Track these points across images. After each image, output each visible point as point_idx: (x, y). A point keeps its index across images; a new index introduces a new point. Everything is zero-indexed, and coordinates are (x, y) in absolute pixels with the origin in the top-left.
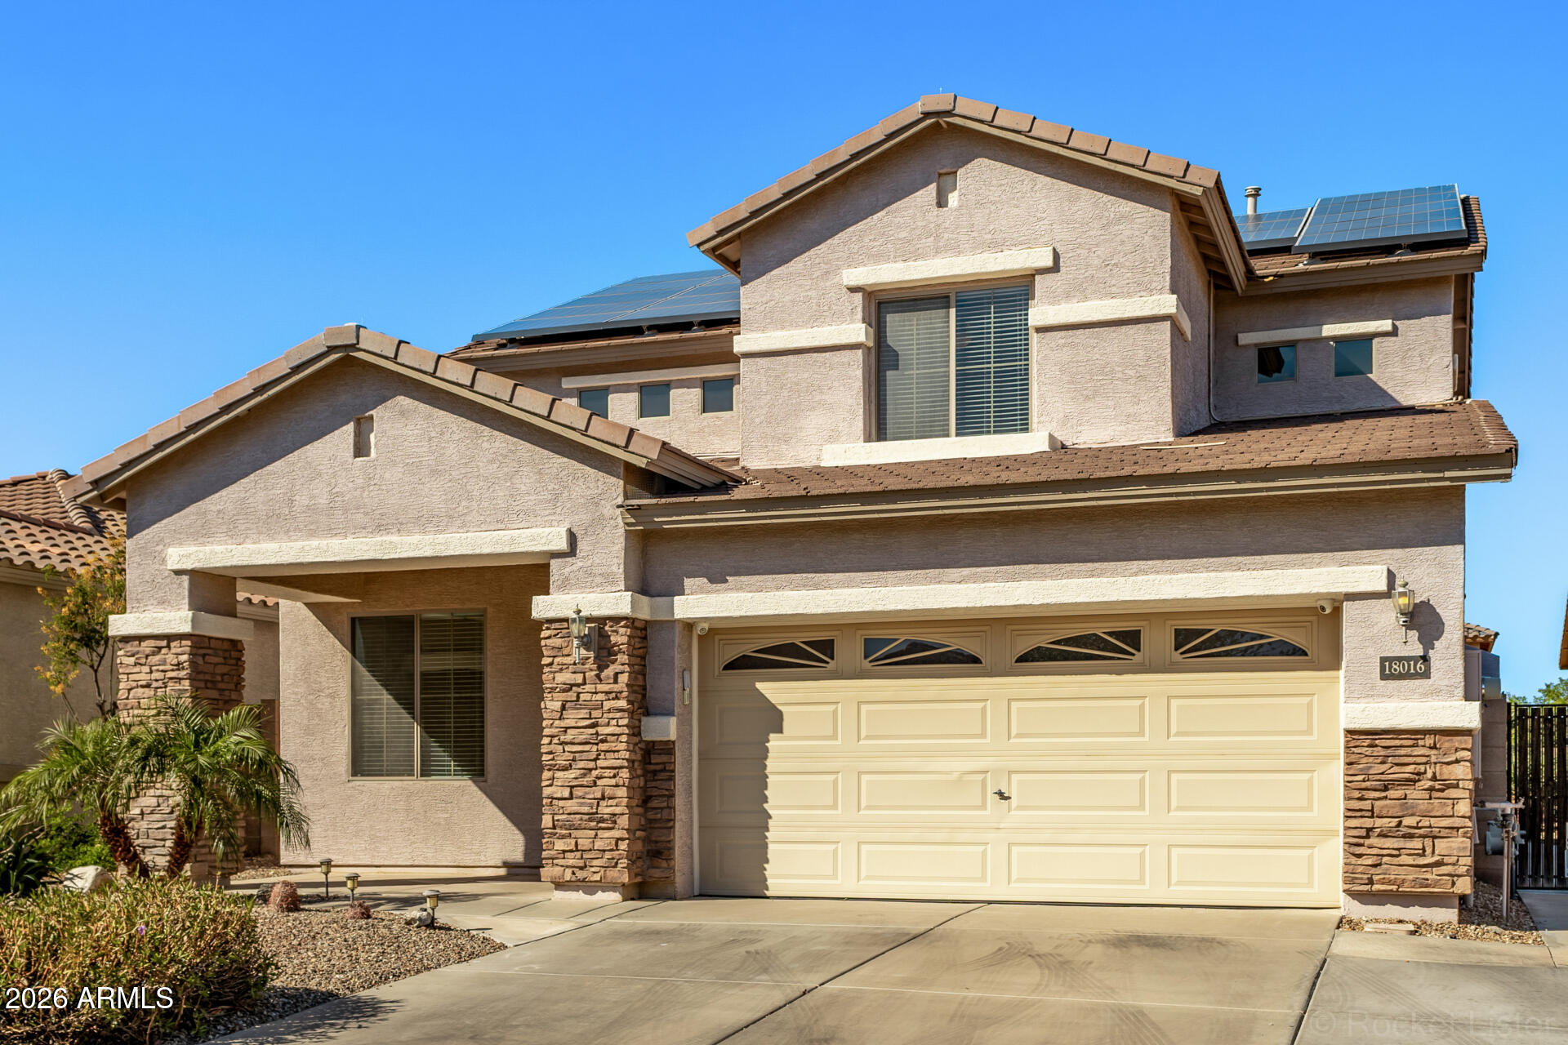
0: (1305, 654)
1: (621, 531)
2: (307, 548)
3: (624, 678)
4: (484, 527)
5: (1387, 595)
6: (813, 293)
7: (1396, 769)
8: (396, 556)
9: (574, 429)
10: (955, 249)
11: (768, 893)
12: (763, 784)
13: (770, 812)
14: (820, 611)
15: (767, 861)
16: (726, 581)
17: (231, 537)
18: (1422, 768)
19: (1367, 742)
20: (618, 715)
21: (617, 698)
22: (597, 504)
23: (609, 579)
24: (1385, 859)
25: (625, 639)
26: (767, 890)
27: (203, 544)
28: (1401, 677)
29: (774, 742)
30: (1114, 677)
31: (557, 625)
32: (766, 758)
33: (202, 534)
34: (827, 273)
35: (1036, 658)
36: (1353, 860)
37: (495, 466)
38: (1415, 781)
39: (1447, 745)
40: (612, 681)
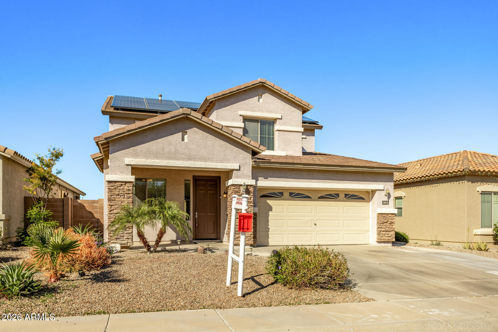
0: (365, 199)
1: (251, 166)
2: (170, 162)
3: (252, 199)
4: (217, 162)
5: (383, 190)
6: (232, 115)
7: (385, 220)
8: (195, 167)
9: (246, 142)
10: (261, 111)
11: (269, 245)
12: (268, 221)
13: (270, 228)
14: (288, 186)
15: (269, 238)
16: (268, 179)
17: (145, 157)
18: (389, 220)
19: (381, 215)
20: (251, 207)
21: (251, 203)
22: (245, 160)
23: (248, 177)
24: (383, 236)
25: (253, 190)
26: (269, 244)
27: (135, 158)
28: (385, 204)
29: (270, 213)
30: (335, 202)
31: (237, 186)
32: (269, 216)
33: (136, 155)
34: (235, 111)
35: (321, 198)
36: (379, 236)
37: (220, 148)
38: (387, 222)
39: (392, 216)
40: (250, 199)
